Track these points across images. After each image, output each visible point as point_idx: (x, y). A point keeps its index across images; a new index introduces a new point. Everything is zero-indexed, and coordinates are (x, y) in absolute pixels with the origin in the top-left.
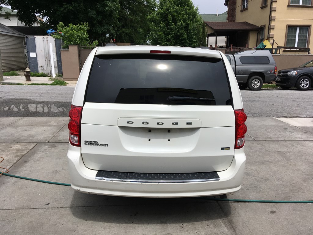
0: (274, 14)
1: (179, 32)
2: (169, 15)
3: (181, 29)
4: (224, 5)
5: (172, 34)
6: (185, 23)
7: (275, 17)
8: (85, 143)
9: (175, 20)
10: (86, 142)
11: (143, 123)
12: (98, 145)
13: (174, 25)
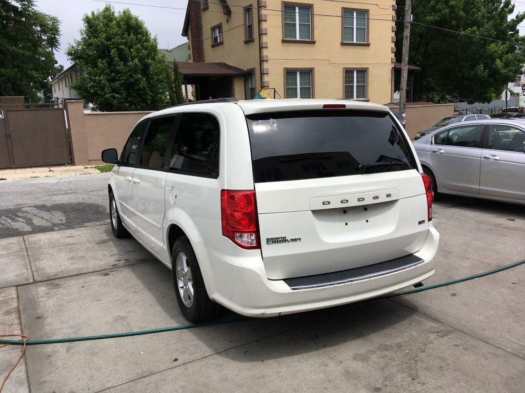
0: (265, 52)
1: (132, 77)
2: (113, 48)
3: (136, 72)
4: (182, 35)
5: (120, 81)
6: (140, 62)
7: (267, 56)
8: (267, 242)
9: (123, 58)
10: (268, 240)
11: (342, 202)
12: (287, 241)
13: (122, 66)
